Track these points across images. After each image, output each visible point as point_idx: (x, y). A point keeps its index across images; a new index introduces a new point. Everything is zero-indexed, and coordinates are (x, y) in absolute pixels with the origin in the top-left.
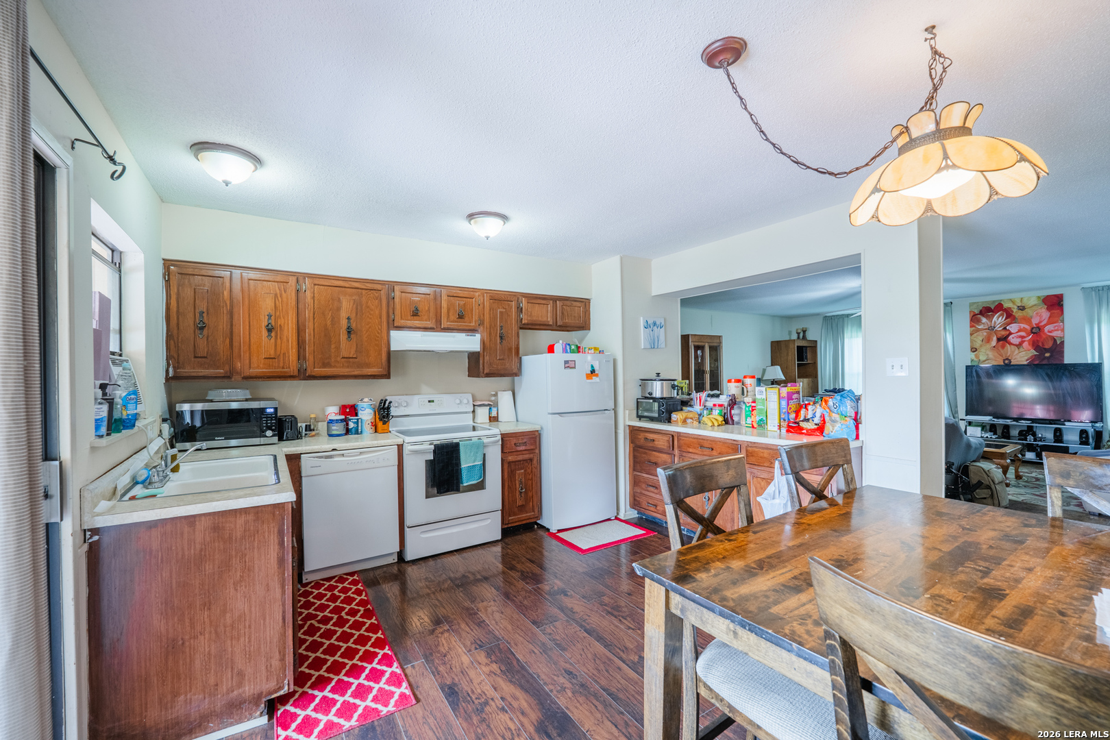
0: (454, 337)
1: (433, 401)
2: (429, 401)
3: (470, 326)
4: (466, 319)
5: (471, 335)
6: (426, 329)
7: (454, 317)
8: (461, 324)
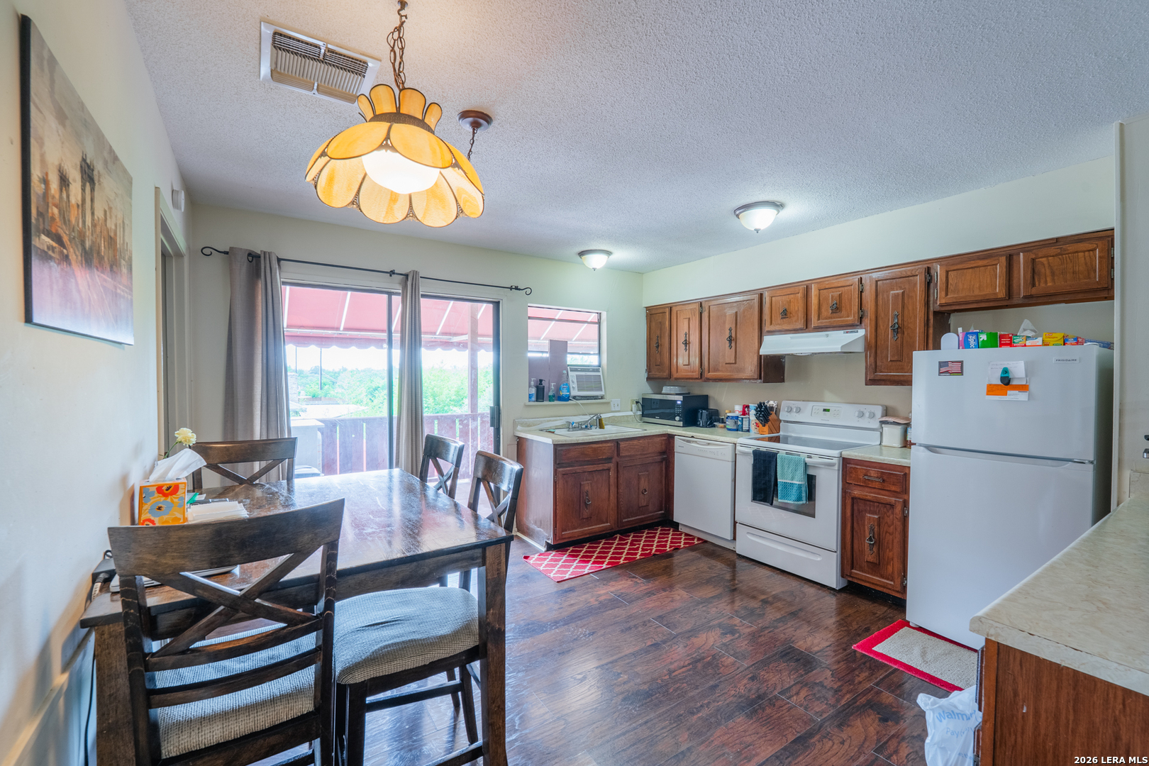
0: (827, 336)
1: (828, 410)
2: (825, 410)
3: (847, 321)
4: (844, 312)
5: (852, 332)
6: (796, 331)
7: (827, 311)
8: (837, 320)
